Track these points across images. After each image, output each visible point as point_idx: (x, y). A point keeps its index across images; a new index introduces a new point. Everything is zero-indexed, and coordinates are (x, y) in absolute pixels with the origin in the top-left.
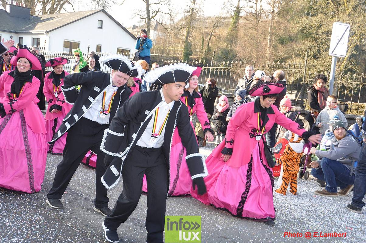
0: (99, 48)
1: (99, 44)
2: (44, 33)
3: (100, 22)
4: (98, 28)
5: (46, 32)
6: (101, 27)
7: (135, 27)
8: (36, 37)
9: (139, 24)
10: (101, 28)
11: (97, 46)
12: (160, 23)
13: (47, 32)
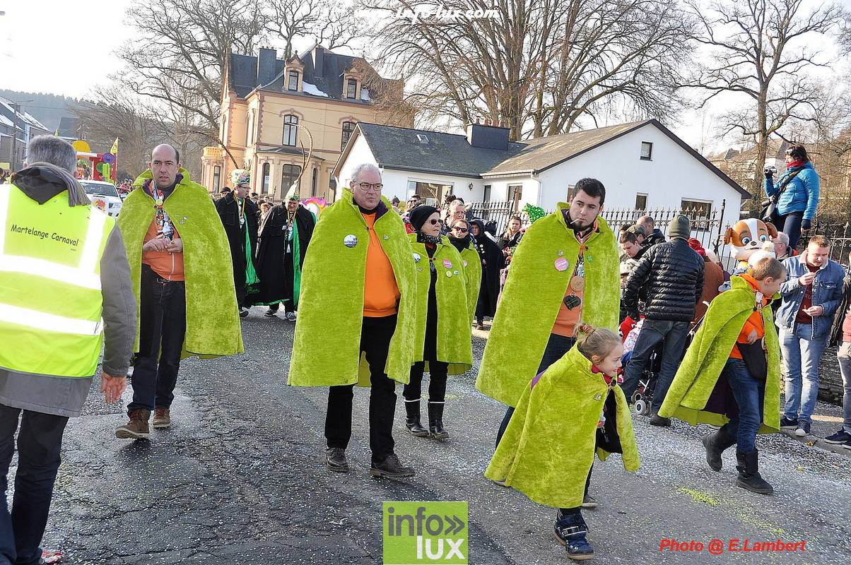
0: (641, 202)
1: (643, 192)
2: (532, 175)
3: (648, 146)
4: (642, 158)
5: (534, 173)
6: (646, 155)
7: (731, 154)
8: (515, 183)
9: (742, 145)
10: (649, 158)
11: (639, 198)
12: (791, 142)
13: (536, 173)
